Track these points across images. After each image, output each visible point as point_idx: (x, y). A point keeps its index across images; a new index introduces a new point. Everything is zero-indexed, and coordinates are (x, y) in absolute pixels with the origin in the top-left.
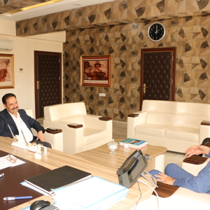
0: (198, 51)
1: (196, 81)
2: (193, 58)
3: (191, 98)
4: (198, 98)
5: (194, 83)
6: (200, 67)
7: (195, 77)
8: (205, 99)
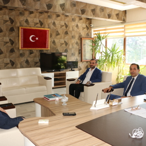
0: (7, 33)
1: (8, 54)
2: (4, 38)
3: (5, 66)
4: (10, 65)
5: (6, 55)
6: (9, 44)
7: (7, 51)
8: (14, 66)
